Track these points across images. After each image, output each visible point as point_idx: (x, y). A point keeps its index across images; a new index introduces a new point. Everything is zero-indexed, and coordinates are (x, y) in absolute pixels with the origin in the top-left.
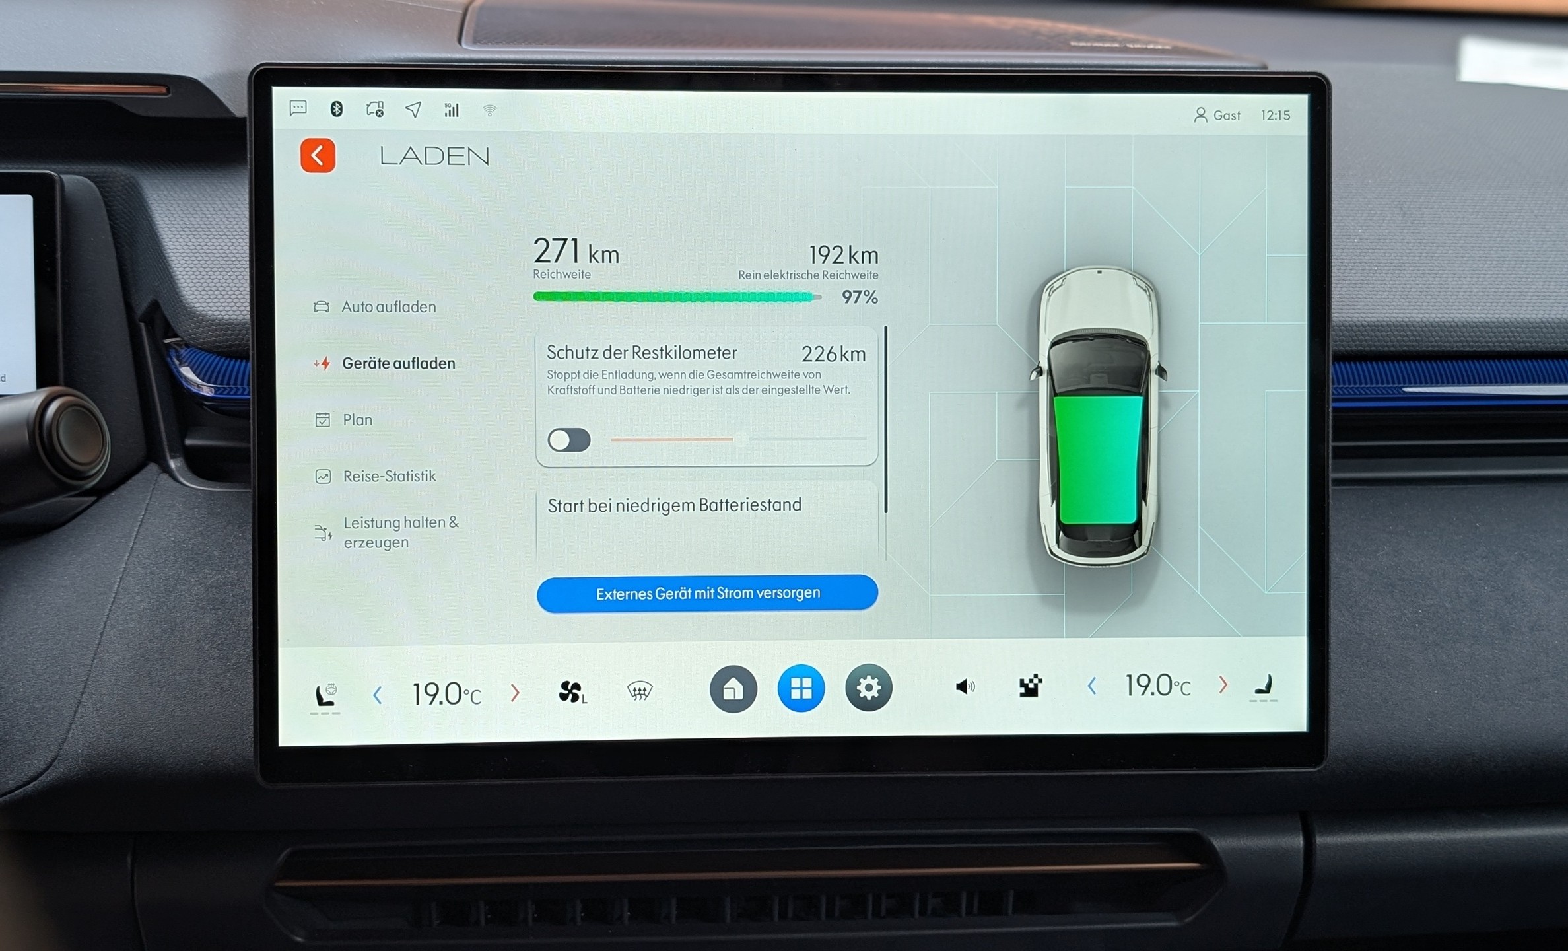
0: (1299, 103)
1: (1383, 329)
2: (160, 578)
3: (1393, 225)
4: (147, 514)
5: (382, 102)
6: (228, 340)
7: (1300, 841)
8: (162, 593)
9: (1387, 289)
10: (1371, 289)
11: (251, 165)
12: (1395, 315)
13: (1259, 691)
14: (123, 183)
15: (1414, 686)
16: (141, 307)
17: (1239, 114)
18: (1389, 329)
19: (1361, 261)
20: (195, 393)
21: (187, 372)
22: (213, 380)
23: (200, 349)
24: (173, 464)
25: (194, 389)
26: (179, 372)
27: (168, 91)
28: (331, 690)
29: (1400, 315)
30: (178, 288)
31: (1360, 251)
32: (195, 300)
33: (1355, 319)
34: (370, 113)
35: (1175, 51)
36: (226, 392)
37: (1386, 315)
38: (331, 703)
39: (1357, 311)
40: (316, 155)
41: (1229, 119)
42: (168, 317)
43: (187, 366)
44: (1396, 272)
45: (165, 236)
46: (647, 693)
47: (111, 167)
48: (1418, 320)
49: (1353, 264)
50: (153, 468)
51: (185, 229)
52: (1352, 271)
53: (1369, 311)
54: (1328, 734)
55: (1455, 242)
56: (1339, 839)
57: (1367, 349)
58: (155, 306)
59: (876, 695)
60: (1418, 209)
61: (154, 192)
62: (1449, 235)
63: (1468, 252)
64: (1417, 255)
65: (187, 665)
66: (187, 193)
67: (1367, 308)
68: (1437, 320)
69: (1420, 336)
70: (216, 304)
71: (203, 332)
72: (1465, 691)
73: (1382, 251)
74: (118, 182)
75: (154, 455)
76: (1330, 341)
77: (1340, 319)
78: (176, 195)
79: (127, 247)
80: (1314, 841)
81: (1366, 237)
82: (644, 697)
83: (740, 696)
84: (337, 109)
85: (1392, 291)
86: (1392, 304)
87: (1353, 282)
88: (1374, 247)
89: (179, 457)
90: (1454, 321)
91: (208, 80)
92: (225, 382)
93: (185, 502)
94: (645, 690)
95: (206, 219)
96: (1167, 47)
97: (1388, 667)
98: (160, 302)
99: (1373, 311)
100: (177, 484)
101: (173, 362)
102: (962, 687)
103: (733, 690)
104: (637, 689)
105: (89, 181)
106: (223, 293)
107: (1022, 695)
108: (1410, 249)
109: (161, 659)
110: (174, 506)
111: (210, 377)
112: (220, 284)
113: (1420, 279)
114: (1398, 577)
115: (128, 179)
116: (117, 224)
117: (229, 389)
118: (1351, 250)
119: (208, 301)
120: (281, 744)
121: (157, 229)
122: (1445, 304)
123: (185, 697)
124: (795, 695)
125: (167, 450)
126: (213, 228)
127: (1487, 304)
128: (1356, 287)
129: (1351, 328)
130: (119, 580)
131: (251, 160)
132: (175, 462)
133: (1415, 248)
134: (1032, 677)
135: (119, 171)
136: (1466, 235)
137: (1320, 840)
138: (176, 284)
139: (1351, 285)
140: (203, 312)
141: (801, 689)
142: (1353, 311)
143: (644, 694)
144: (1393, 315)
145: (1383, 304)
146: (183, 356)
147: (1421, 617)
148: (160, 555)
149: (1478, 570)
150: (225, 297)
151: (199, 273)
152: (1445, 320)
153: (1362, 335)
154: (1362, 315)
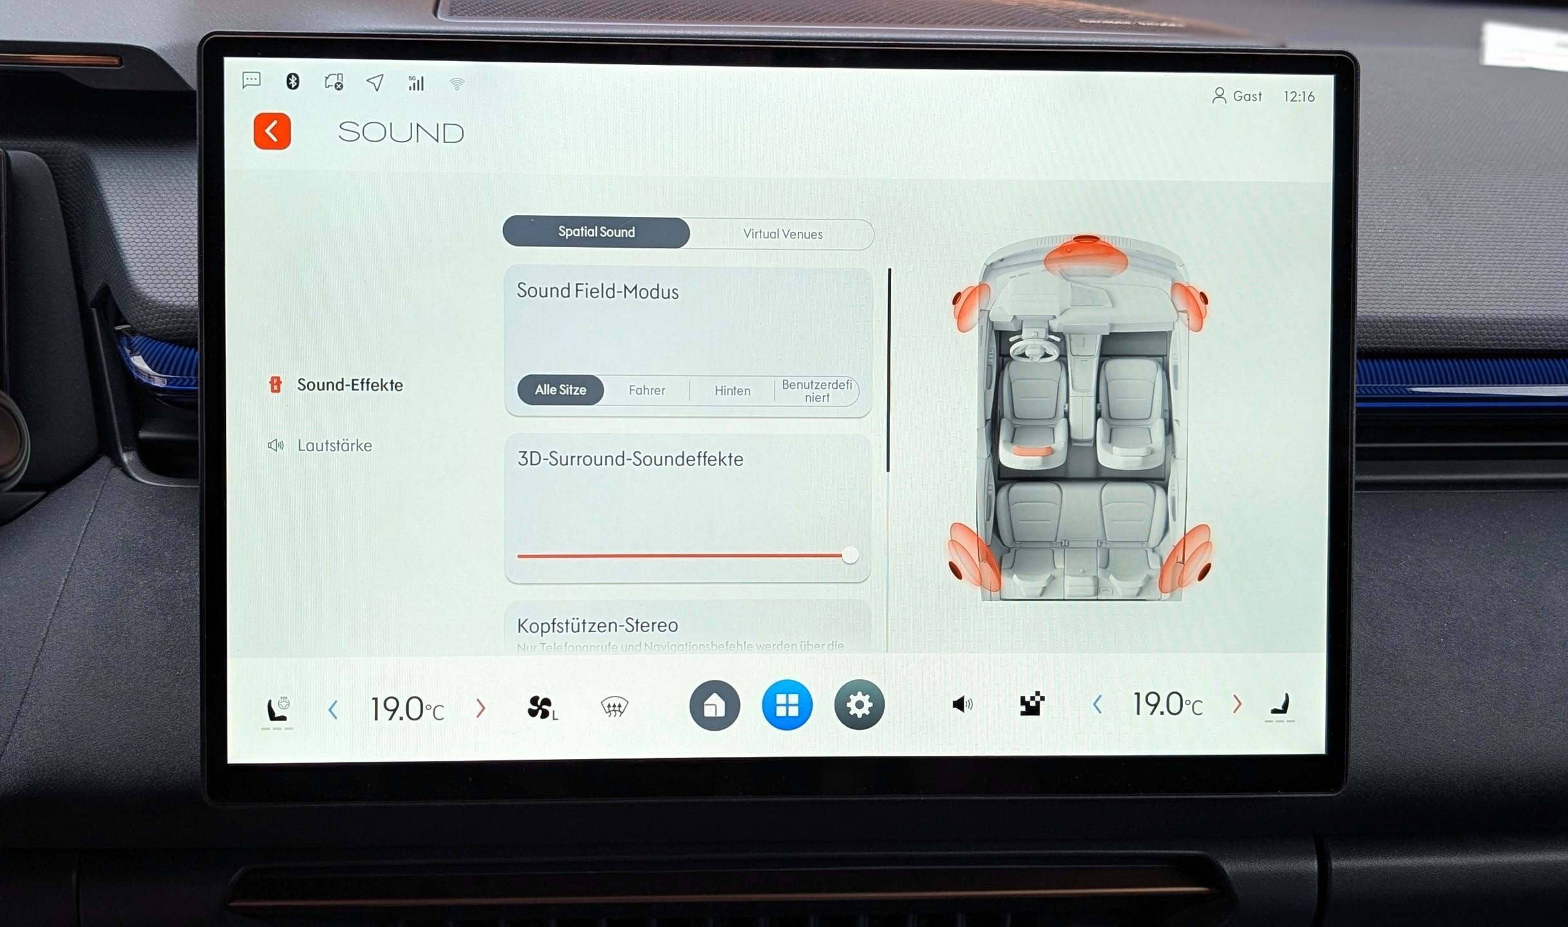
0: (1324, 85)
1: (1409, 325)
2: (107, 580)
3: (1418, 214)
4: (96, 512)
5: (342, 74)
6: (179, 328)
7: (1315, 865)
8: (109, 597)
9: (1414, 283)
10: (1397, 283)
11: (200, 142)
12: (1422, 311)
13: (1275, 711)
14: (74, 160)
15: (1439, 705)
16: (92, 293)
17: (1260, 94)
18: (1416, 326)
19: (1386, 253)
20: (146, 384)
21: (138, 361)
22: (165, 370)
23: (149, 337)
24: (126, 458)
25: (145, 380)
26: (129, 361)
27: (121, 63)
28: (284, 704)
29: (1428, 311)
30: (128, 272)
31: (1385, 242)
32: (145, 285)
33: (1380, 314)
34: (329, 86)
35: (1188, 30)
36: (178, 383)
37: (1413, 311)
38: (283, 718)
39: (1382, 306)
40: (270, 131)
41: (1249, 100)
42: (118, 303)
43: (138, 355)
44: (1423, 264)
45: (115, 217)
46: (622, 709)
47: (62, 143)
48: (1447, 316)
49: (1377, 256)
50: (105, 461)
51: (137, 210)
52: (1377, 264)
53: (1395, 306)
54: (1347, 757)
55: (1484, 233)
56: (1355, 864)
57: (1393, 346)
58: (106, 291)
59: (868, 713)
60: (1446, 198)
61: (106, 170)
62: (1479, 226)
63: (1499, 243)
64: (1445, 246)
65: (133, 674)
66: (141, 171)
67: (1393, 302)
68: (1466, 316)
69: (1448, 333)
70: (167, 290)
71: (152, 319)
72: (1493, 710)
73: (1408, 242)
74: (69, 159)
75: (106, 448)
76: (1355, 338)
77: (1364, 314)
78: (129, 174)
79: (79, 228)
80: (1329, 866)
81: (1391, 227)
82: (618, 713)
83: (721, 713)
84: (293, 81)
85: (1419, 285)
86: (1419, 298)
87: (1378, 275)
88: (1400, 238)
89: (132, 450)
90: (1484, 318)
91: (163, 50)
92: (178, 371)
93: (136, 498)
94: (620, 706)
95: (160, 199)
96: (1180, 25)
97: (1411, 684)
98: (110, 286)
99: (1399, 306)
100: (129, 479)
101: (124, 350)
102: (959, 704)
103: (714, 706)
104: (612, 705)
105: (38, 158)
106: (175, 277)
107: (1023, 713)
108: (1439, 241)
109: (105, 667)
110: (125, 502)
111: (162, 368)
112: (172, 269)
113: (1449, 273)
114: (1423, 589)
115: (80, 155)
116: (67, 203)
117: (182, 380)
118: (1375, 241)
119: (158, 286)
120: (231, 760)
121: (107, 209)
122: (1475, 299)
123: (130, 708)
124: (781, 712)
125: (119, 443)
126: (167, 208)
127: (1520, 300)
128: (1381, 280)
129: (1374, 323)
130: (63, 582)
131: (200, 136)
132: (127, 456)
133: (1443, 239)
134: (1034, 694)
135: (70, 148)
136: (1497, 226)
137: (1336, 864)
138: (126, 268)
139: (1375, 278)
140: (153, 298)
141: (786, 705)
142: (1378, 306)
143: (619, 711)
144: (1420, 311)
145: (1409, 299)
146: (134, 345)
147: (1447, 631)
148: (108, 556)
149: (1506, 581)
150: (177, 282)
151: (150, 256)
152: (1476, 316)
153: (1387, 332)
154: (1387, 310)
